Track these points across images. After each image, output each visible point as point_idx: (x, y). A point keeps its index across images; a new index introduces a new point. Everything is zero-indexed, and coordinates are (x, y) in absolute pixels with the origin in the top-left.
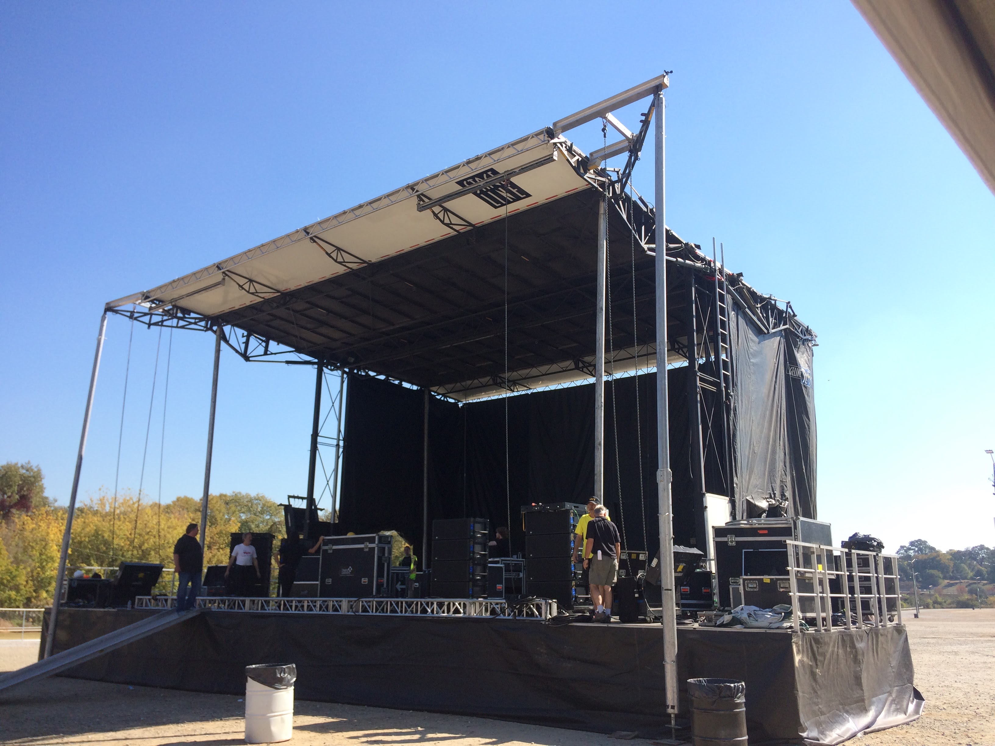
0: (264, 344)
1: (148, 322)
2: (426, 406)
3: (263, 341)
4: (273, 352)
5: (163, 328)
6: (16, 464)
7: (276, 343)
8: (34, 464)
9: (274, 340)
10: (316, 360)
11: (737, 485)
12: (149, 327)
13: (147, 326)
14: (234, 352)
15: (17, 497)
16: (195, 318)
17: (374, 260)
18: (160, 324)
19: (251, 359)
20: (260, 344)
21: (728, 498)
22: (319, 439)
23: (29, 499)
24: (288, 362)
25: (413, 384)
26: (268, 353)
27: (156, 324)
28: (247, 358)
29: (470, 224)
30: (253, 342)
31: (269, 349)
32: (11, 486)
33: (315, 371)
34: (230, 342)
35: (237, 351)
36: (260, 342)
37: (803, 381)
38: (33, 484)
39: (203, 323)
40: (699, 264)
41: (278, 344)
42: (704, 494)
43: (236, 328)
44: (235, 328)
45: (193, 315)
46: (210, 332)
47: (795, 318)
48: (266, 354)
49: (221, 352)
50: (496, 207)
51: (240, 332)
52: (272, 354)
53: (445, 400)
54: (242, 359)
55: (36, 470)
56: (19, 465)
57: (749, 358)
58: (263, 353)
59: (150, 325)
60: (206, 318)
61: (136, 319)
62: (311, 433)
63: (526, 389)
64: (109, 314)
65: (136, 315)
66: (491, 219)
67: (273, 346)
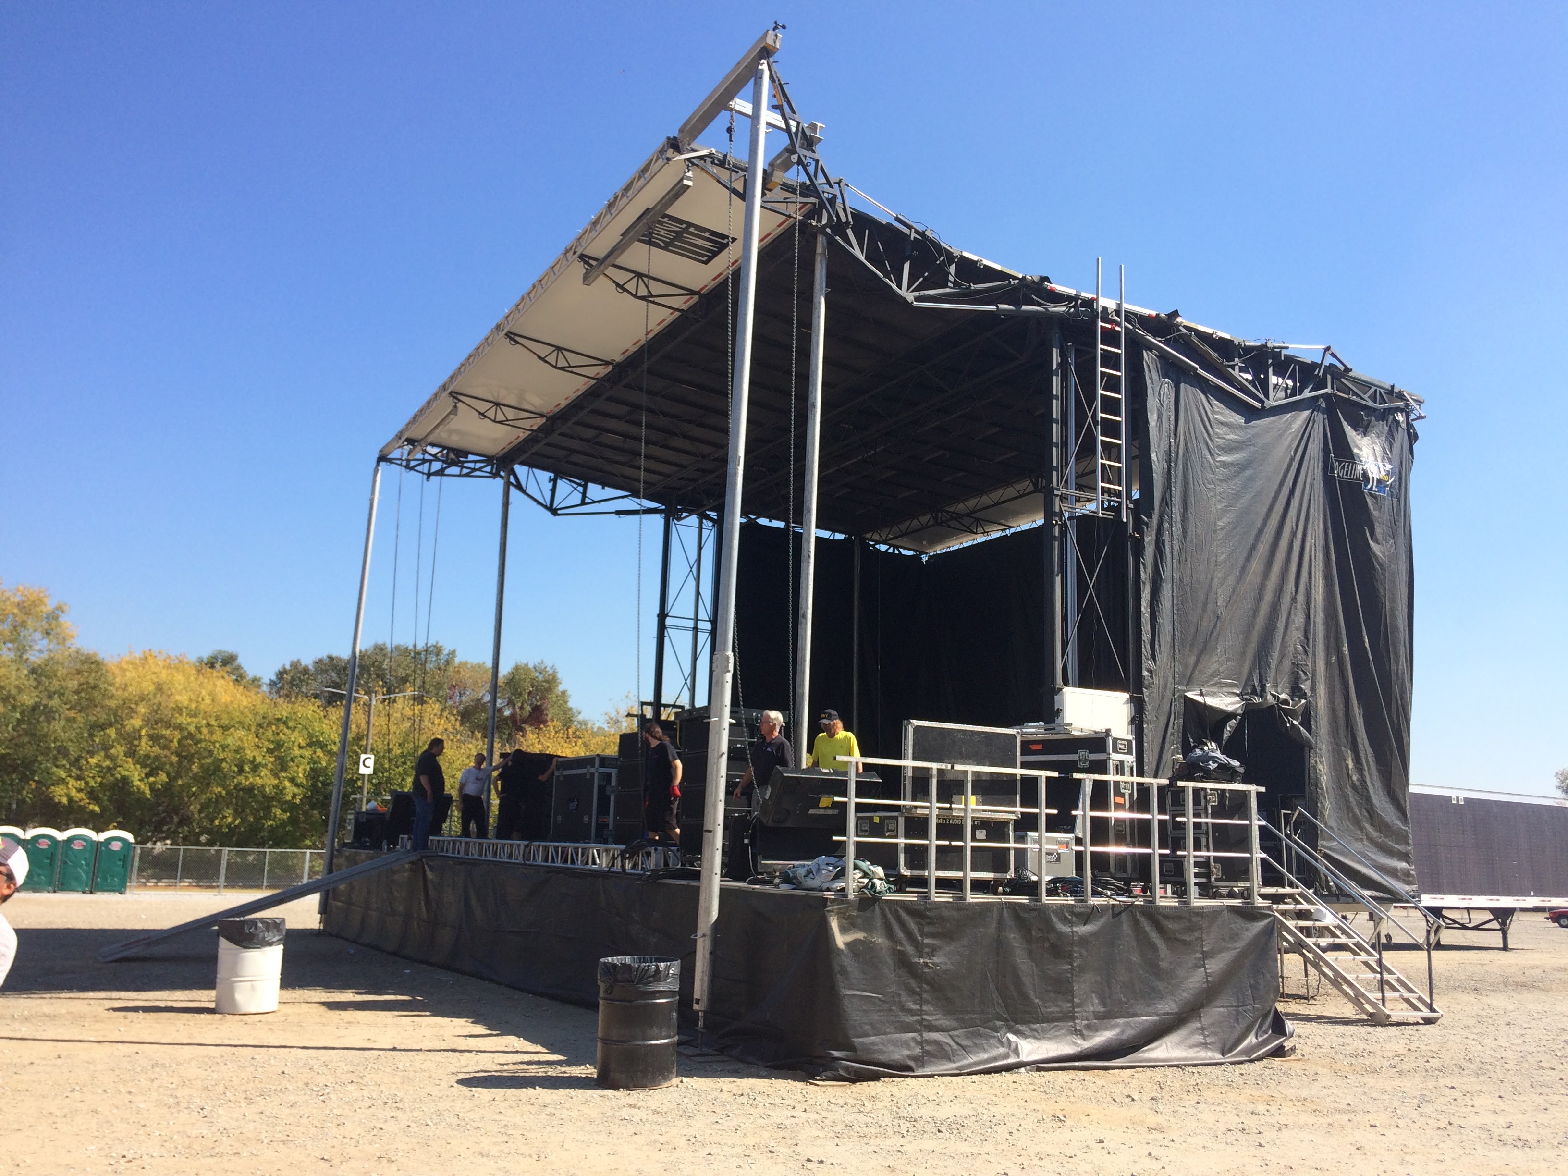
0: (581, 489)
1: (426, 471)
2: (856, 563)
3: (579, 485)
4: (596, 500)
5: (444, 478)
6: (526, 665)
7: (600, 487)
8: (548, 664)
9: (595, 481)
10: (663, 507)
11: (1151, 672)
12: (428, 478)
13: (425, 477)
14: (535, 503)
15: (528, 708)
16: (475, 462)
17: (618, 358)
18: (441, 473)
19: (559, 512)
20: (575, 489)
21: (1126, 696)
22: (668, 621)
23: (543, 711)
24: (619, 513)
25: (834, 531)
26: (587, 501)
27: (436, 473)
28: (554, 512)
29: (692, 293)
30: (564, 486)
31: (588, 495)
32: (520, 694)
33: (663, 521)
34: (527, 491)
35: (539, 503)
36: (575, 486)
37: (1369, 487)
38: (549, 690)
39: (488, 469)
40: (1061, 309)
41: (603, 488)
42: (1060, 690)
43: (536, 471)
44: (534, 470)
45: (471, 457)
46: (498, 479)
47: (1351, 374)
48: (583, 503)
49: (510, 507)
50: (706, 263)
51: (544, 476)
52: (594, 502)
53: (896, 552)
54: (548, 514)
55: (551, 672)
56: (531, 666)
57: (1211, 455)
58: (579, 502)
59: (429, 475)
60: (489, 460)
61: (412, 469)
62: (658, 612)
63: (1002, 527)
64: (382, 464)
65: (412, 464)
66: (714, 279)
67: (595, 490)
